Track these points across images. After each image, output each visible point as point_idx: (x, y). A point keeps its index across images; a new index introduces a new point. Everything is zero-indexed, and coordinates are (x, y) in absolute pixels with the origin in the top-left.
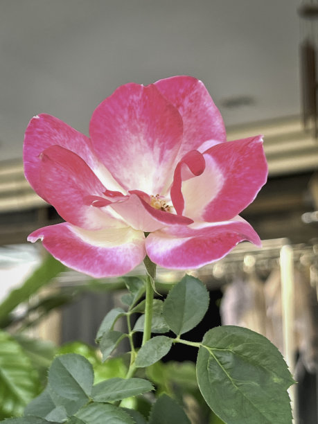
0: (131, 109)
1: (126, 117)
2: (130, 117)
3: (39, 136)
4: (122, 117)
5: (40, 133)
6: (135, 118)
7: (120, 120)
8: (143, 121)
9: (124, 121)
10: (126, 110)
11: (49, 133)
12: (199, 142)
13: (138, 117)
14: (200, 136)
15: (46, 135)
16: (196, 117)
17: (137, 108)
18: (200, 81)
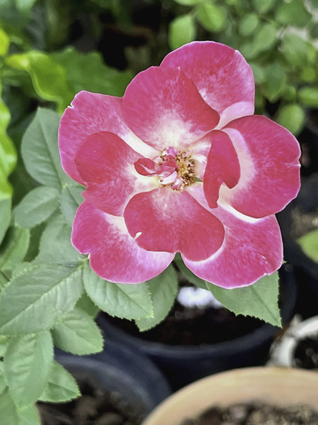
0: (166, 91)
1: (161, 97)
2: (165, 98)
3: (74, 128)
4: (156, 96)
5: (75, 125)
6: (170, 98)
7: (154, 99)
8: (178, 102)
9: (158, 100)
10: (162, 92)
11: (84, 123)
12: (229, 102)
13: (173, 98)
14: (230, 98)
15: (81, 126)
16: (229, 83)
17: (173, 92)
18: (237, 51)
